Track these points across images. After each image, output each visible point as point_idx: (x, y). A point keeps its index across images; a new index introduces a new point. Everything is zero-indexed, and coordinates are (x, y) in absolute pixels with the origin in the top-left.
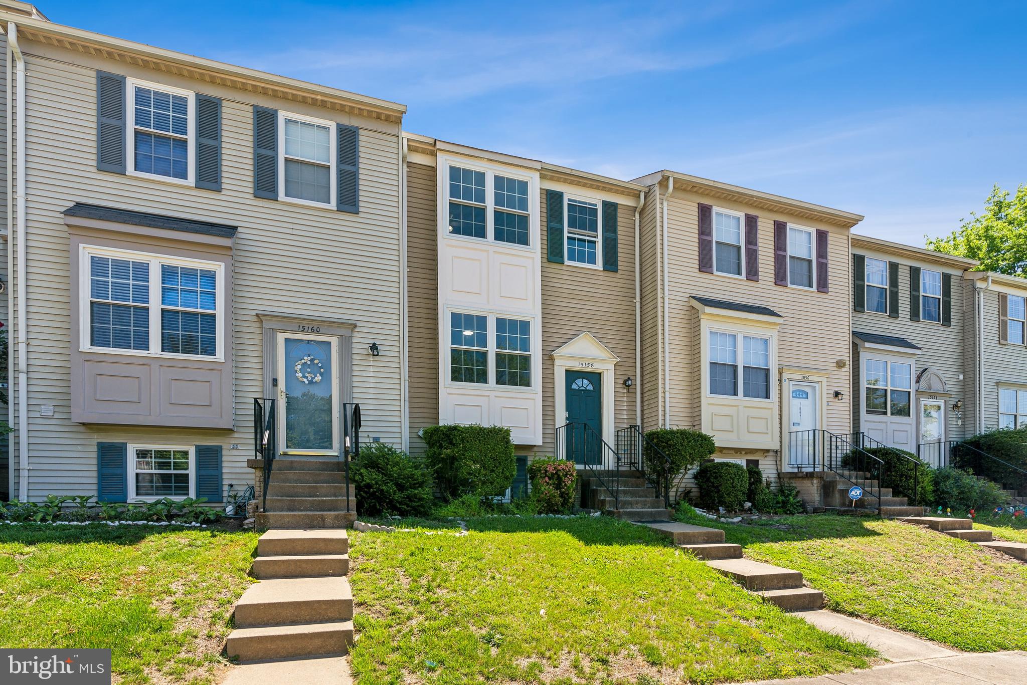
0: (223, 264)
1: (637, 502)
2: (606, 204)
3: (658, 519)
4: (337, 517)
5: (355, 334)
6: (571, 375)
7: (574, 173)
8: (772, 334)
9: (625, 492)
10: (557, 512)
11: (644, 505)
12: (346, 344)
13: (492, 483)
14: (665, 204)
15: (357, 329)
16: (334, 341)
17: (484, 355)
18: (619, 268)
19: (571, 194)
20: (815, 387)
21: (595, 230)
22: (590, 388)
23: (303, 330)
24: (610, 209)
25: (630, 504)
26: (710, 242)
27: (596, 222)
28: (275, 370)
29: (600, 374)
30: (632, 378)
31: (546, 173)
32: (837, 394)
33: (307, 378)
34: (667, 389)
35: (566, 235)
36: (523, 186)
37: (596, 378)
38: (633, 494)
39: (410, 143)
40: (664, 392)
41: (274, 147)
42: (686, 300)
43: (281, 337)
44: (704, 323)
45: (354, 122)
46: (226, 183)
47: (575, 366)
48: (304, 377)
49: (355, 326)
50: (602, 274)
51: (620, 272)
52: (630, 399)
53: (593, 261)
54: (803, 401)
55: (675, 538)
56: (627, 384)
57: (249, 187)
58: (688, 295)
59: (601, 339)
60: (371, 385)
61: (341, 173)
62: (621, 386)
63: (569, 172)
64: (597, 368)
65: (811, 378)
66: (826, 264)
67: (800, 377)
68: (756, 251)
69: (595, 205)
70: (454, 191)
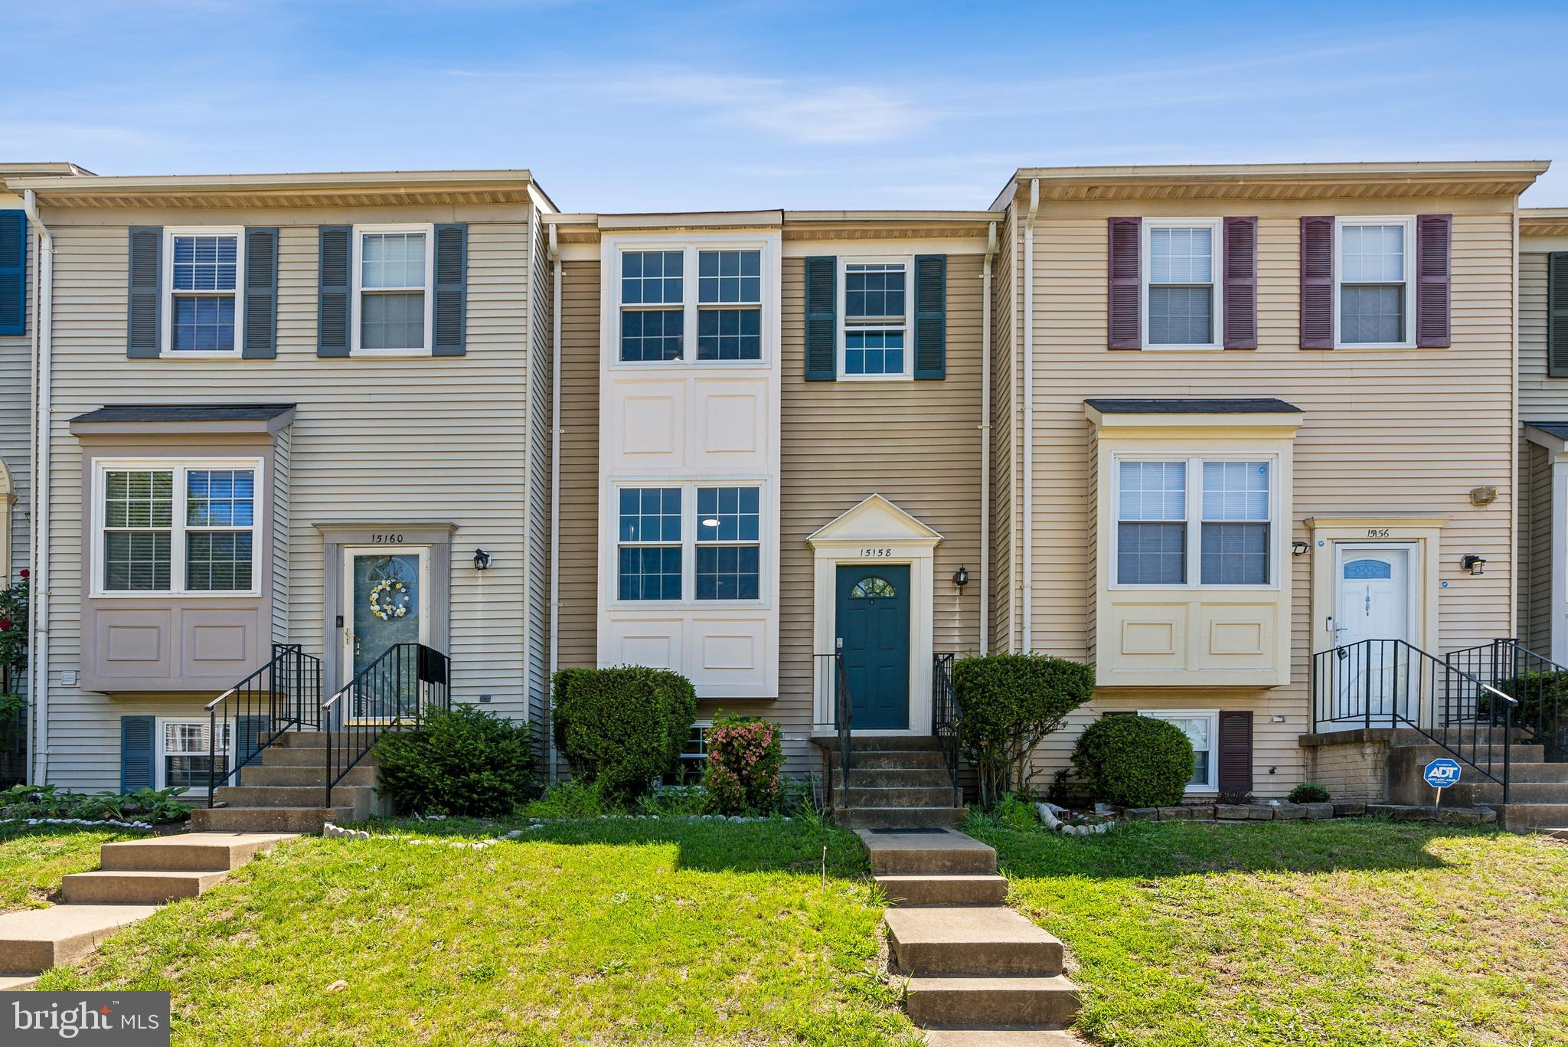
0: (261, 459)
1: (900, 795)
2: (921, 261)
3: (931, 826)
4: (305, 814)
5: (456, 540)
6: (847, 575)
7: (850, 217)
8: (1281, 455)
9: (890, 777)
10: (738, 811)
11: (917, 798)
12: (443, 557)
13: (619, 762)
14: (1029, 234)
15: (459, 532)
16: (423, 553)
17: (677, 552)
18: (949, 370)
19: (849, 255)
20: (1406, 552)
21: (902, 312)
22: (889, 592)
23: (379, 540)
24: (931, 270)
25: (886, 797)
26: (1135, 290)
27: (902, 296)
28: (339, 603)
29: (908, 566)
30: (967, 568)
31: (791, 228)
32: (1470, 562)
33: (385, 611)
34: (1027, 582)
35: (841, 329)
36: (752, 260)
37: (899, 575)
38: (904, 778)
39: (563, 231)
40: (1022, 588)
41: (345, 279)
42: (1077, 408)
43: (349, 555)
44: (1102, 446)
45: (460, 216)
46: (283, 345)
47: (854, 556)
48: (383, 610)
49: (455, 527)
50: (912, 387)
51: (949, 378)
52: (968, 608)
53: (896, 364)
54: (1376, 584)
56: (961, 581)
57: (311, 345)
58: (1081, 400)
59: (905, 506)
60: (480, 615)
61: (439, 298)
62: (949, 585)
63: (840, 217)
64: (897, 556)
65: (1393, 534)
66: (1444, 287)
67: (1363, 534)
68: (1250, 290)
69: (902, 267)
70: (630, 292)
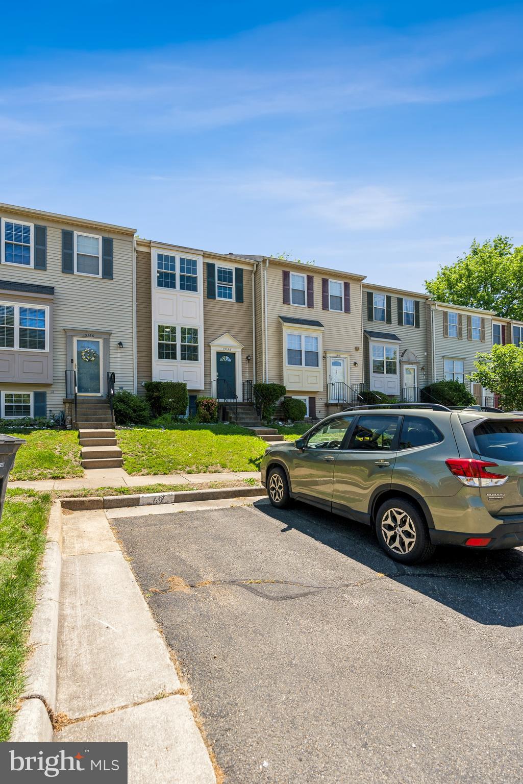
0: (49, 307)
1: (247, 418)
2: (237, 269)
3: (256, 425)
4: (107, 424)
5: (111, 337)
6: (220, 355)
7: (220, 255)
8: (320, 336)
9: (242, 413)
10: (209, 422)
11: (250, 419)
12: (107, 342)
13: (177, 409)
14: (265, 271)
15: (112, 335)
16: (101, 341)
17: (175, 345)
18: (244, 300)
19: (219, 264)
20: (344, 360)
21: (232, 282)
22: (230, 360)
23: (86, 336)
24: (239, 272)
25: (243, 418)
26: (289, 289)
27: (232, 278)
28: (72, 355)
29: (235, 353)
30: (250, 355)
31: (206, 255)
32: (355, 363)
33: (87, 358)
34: (267, 362)
35: (217, 285)
36: (194, 263)
37: (232, 356)
38: (246, 414)
39: (138, 242)
40: (265, 363)
41: (72, 249)
42: (277, 318)
43: (75, 340)
44: (284, 330)
45: (111, 236)
46: (49, 266)
47: (221, 350)
48: (86, 358)
49: (111, 333)
50: (235, 304)
51: (244, 303)
52: (250, 366)
53: (231, 297)
54: (339, 367)
55: (256, 432)
56: (248, 359)
57: (60, 268)
58: (277, 316)
59: (234, 337)
60: (119, 362)
61: (104, 260)
62: (245, 359)
63: (217, 255)
64: (232, 351)
65: (341, 356)
66: (349, 299)
67: (336, 356)
68: (313, 293)
69: (232, 270)
70: (160, 266)
